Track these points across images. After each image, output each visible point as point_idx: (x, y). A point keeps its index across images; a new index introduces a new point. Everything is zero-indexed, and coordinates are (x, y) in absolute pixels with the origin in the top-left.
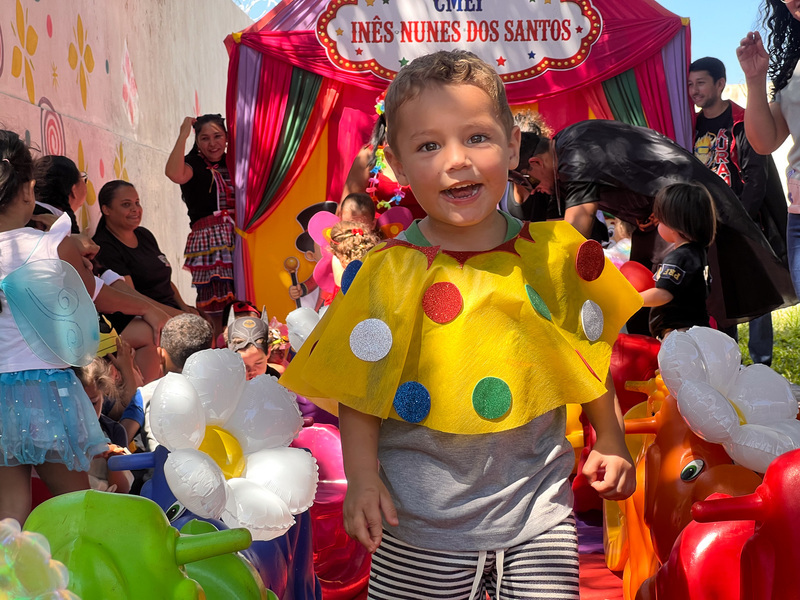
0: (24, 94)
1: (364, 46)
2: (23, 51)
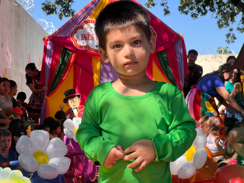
1: (85, 41)
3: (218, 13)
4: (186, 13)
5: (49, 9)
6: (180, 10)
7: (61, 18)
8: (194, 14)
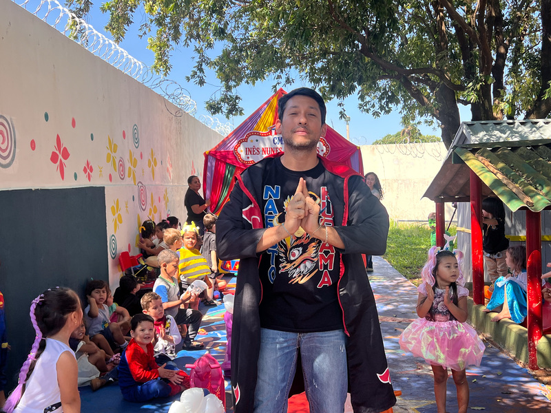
0: (133, 183)
1: (249, 156)
2: (132, 168)
3: (403, 108)
4: (367, 111)
5: (214, 108)
6: (360, 108)
7: (228, 117)
8: (376, 112)
